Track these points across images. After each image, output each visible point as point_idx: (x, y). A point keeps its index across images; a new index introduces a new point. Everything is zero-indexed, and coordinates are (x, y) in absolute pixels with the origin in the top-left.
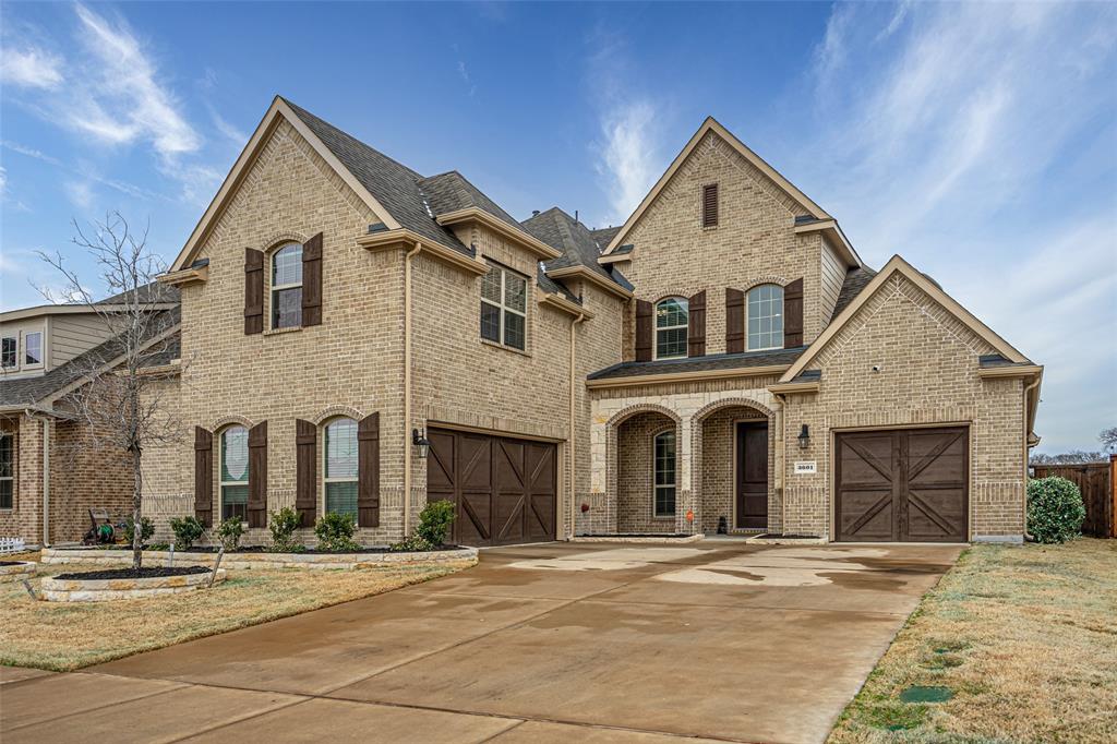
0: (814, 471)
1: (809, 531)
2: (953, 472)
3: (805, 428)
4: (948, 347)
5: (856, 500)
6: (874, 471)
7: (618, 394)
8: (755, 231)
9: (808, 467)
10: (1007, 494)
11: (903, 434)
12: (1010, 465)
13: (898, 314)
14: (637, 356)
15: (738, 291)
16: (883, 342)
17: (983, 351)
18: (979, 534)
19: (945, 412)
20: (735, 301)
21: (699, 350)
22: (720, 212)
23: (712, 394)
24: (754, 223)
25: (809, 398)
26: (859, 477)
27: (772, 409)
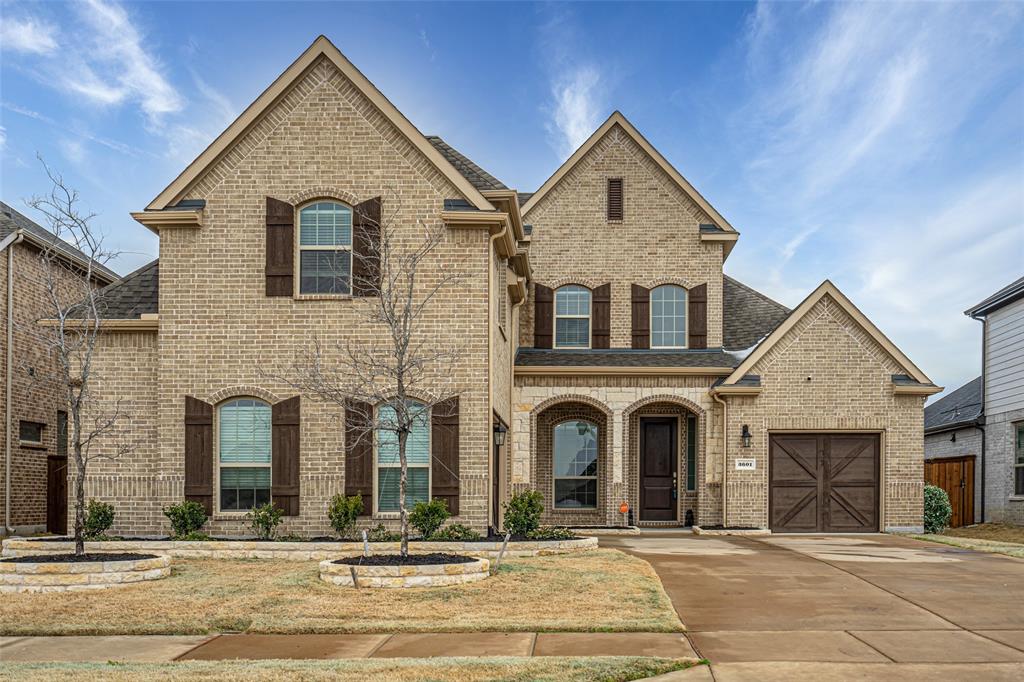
0: (753, 468)
1: (748, 523)
2: (866, 473)
3: (745, 429)
4: (868, 365)
5: (785, 495)
6: (802, 470)
7: (544, 382)
8: (660, 232)
9: (748, 464)
10: (912, 492)
11: (826, 437)
12: (915, 468)
13: (826, 332)
14: (536, 341)
15: (644, 288)
16: (814, 355)
17: (894, 371)
18: (892, 525)
19: (865, 422)
20: (640, 298)
21: (604, 341)
22: (625, 207)
23: (645, 389)
24: (659, 223)
25: (749, 401)
26: (788, 475)
27: (703, 408)
